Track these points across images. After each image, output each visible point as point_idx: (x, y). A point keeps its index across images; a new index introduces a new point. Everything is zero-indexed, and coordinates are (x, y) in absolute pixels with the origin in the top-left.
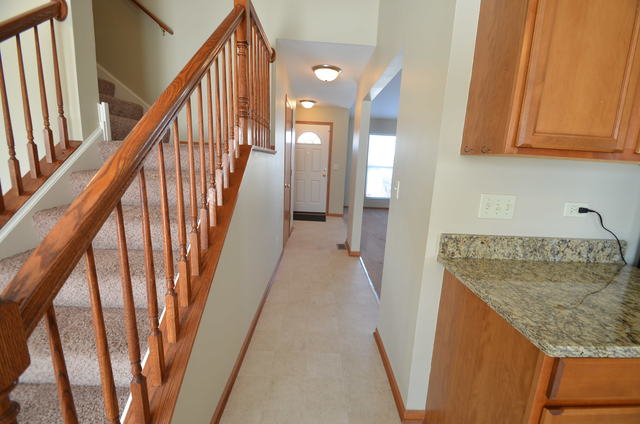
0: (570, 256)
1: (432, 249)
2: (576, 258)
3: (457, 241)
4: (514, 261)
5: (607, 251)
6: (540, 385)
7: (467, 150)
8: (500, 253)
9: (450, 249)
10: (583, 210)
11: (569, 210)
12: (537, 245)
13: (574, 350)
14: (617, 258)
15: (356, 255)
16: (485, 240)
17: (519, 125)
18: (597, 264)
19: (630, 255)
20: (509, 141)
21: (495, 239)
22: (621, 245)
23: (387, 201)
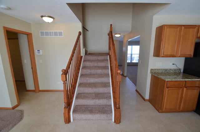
0: (171, 71)
1: (149, 71)
2: (172, 72)
3: (153, 70)
4: (162, 73)
5: (178, 70)
6: (166, 85)
7: (154, 56)
8: (160, 72)
9: (152, 71)
10: (173, 64)
11: (171, 64)
12: (166, 70)
13: (169, 80)
14: (180, 71)
15: (126, 77)
16: (158, 69)
17: (162, 53)
18: (176, 73)
19: (182, 71)
20: (160, 56)
21: (159, 69)
22: (180, 70)
23: (137, 63)
